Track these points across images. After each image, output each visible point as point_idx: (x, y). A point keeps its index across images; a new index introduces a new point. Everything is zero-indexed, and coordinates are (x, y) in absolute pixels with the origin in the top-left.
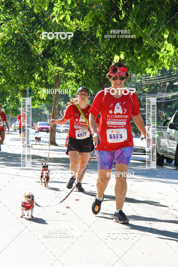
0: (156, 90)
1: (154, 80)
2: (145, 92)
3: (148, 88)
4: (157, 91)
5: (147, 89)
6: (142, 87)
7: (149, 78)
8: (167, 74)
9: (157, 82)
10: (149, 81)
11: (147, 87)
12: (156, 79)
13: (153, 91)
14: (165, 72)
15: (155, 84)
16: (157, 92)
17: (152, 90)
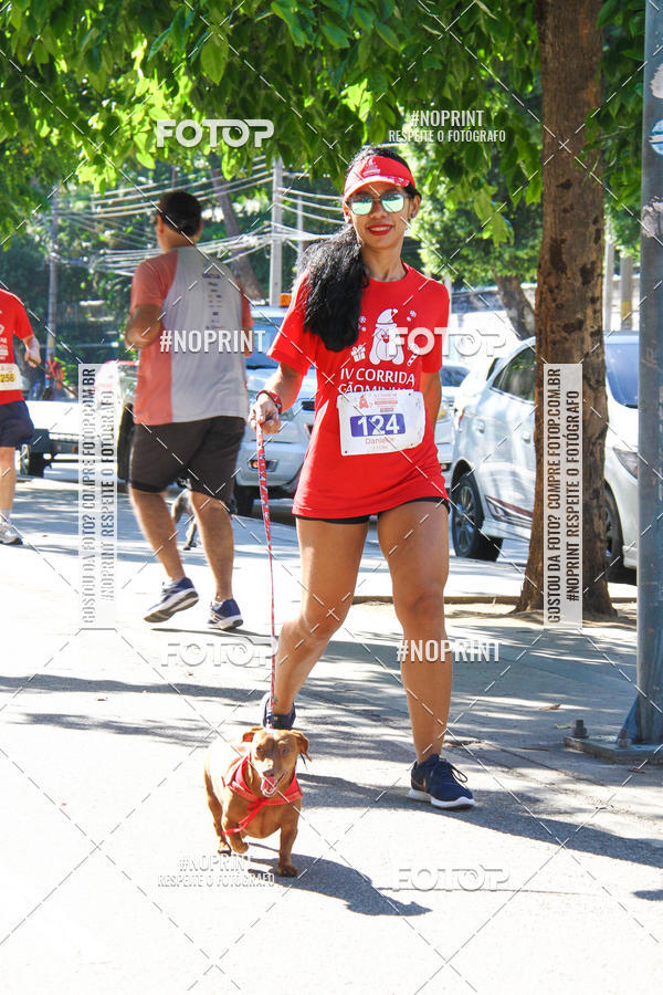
0: (142, 236)
1: (131, 202)
2: (103, 245)
3: (113, 232)
4: (144, 239)
5: (112, 235)
6: (93, 228)
7: (115, 196)
8: (173, 180)
9: (142, 208)
10: (116, 204)
11: (111, 228)
12: (138, 201)
13: (131, 240)
14: (167, 175)
15: (134, 216)
16: (146, 244)
17: (126, 239)
